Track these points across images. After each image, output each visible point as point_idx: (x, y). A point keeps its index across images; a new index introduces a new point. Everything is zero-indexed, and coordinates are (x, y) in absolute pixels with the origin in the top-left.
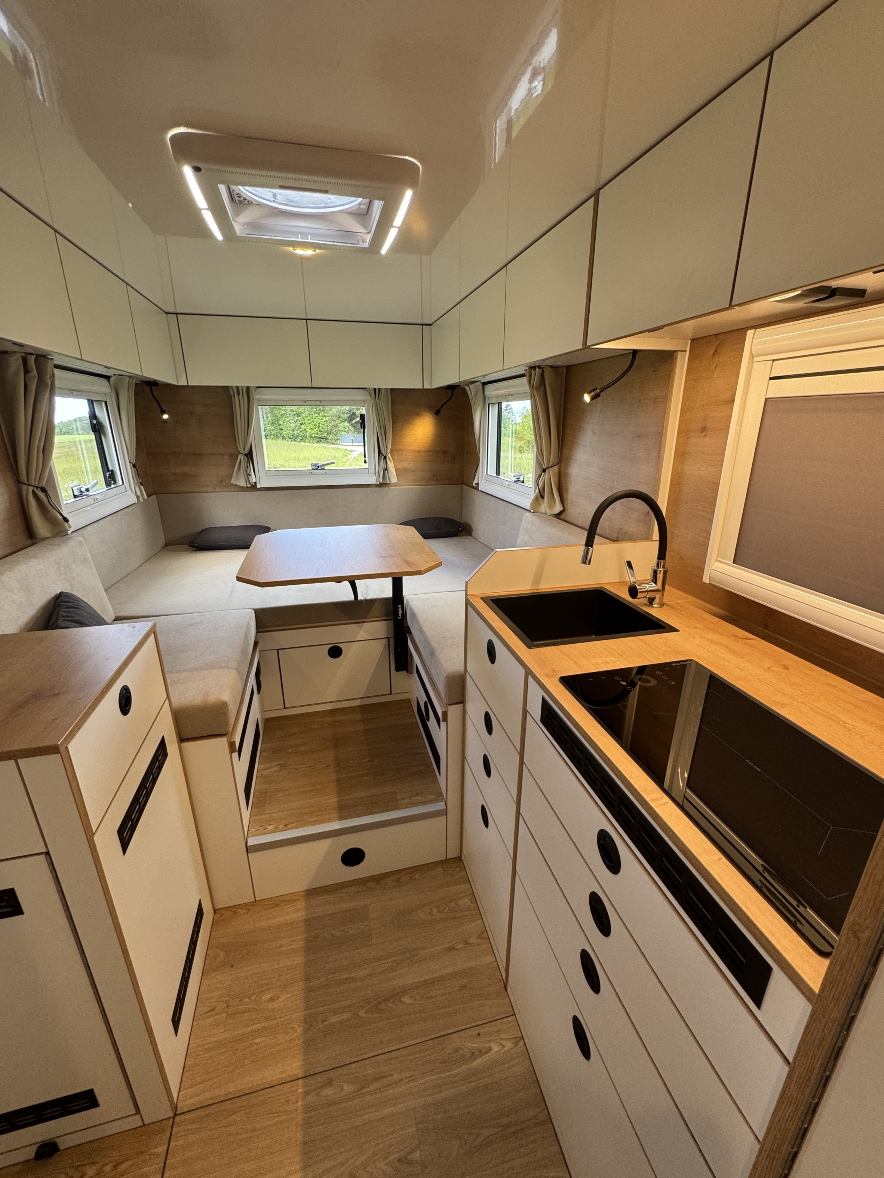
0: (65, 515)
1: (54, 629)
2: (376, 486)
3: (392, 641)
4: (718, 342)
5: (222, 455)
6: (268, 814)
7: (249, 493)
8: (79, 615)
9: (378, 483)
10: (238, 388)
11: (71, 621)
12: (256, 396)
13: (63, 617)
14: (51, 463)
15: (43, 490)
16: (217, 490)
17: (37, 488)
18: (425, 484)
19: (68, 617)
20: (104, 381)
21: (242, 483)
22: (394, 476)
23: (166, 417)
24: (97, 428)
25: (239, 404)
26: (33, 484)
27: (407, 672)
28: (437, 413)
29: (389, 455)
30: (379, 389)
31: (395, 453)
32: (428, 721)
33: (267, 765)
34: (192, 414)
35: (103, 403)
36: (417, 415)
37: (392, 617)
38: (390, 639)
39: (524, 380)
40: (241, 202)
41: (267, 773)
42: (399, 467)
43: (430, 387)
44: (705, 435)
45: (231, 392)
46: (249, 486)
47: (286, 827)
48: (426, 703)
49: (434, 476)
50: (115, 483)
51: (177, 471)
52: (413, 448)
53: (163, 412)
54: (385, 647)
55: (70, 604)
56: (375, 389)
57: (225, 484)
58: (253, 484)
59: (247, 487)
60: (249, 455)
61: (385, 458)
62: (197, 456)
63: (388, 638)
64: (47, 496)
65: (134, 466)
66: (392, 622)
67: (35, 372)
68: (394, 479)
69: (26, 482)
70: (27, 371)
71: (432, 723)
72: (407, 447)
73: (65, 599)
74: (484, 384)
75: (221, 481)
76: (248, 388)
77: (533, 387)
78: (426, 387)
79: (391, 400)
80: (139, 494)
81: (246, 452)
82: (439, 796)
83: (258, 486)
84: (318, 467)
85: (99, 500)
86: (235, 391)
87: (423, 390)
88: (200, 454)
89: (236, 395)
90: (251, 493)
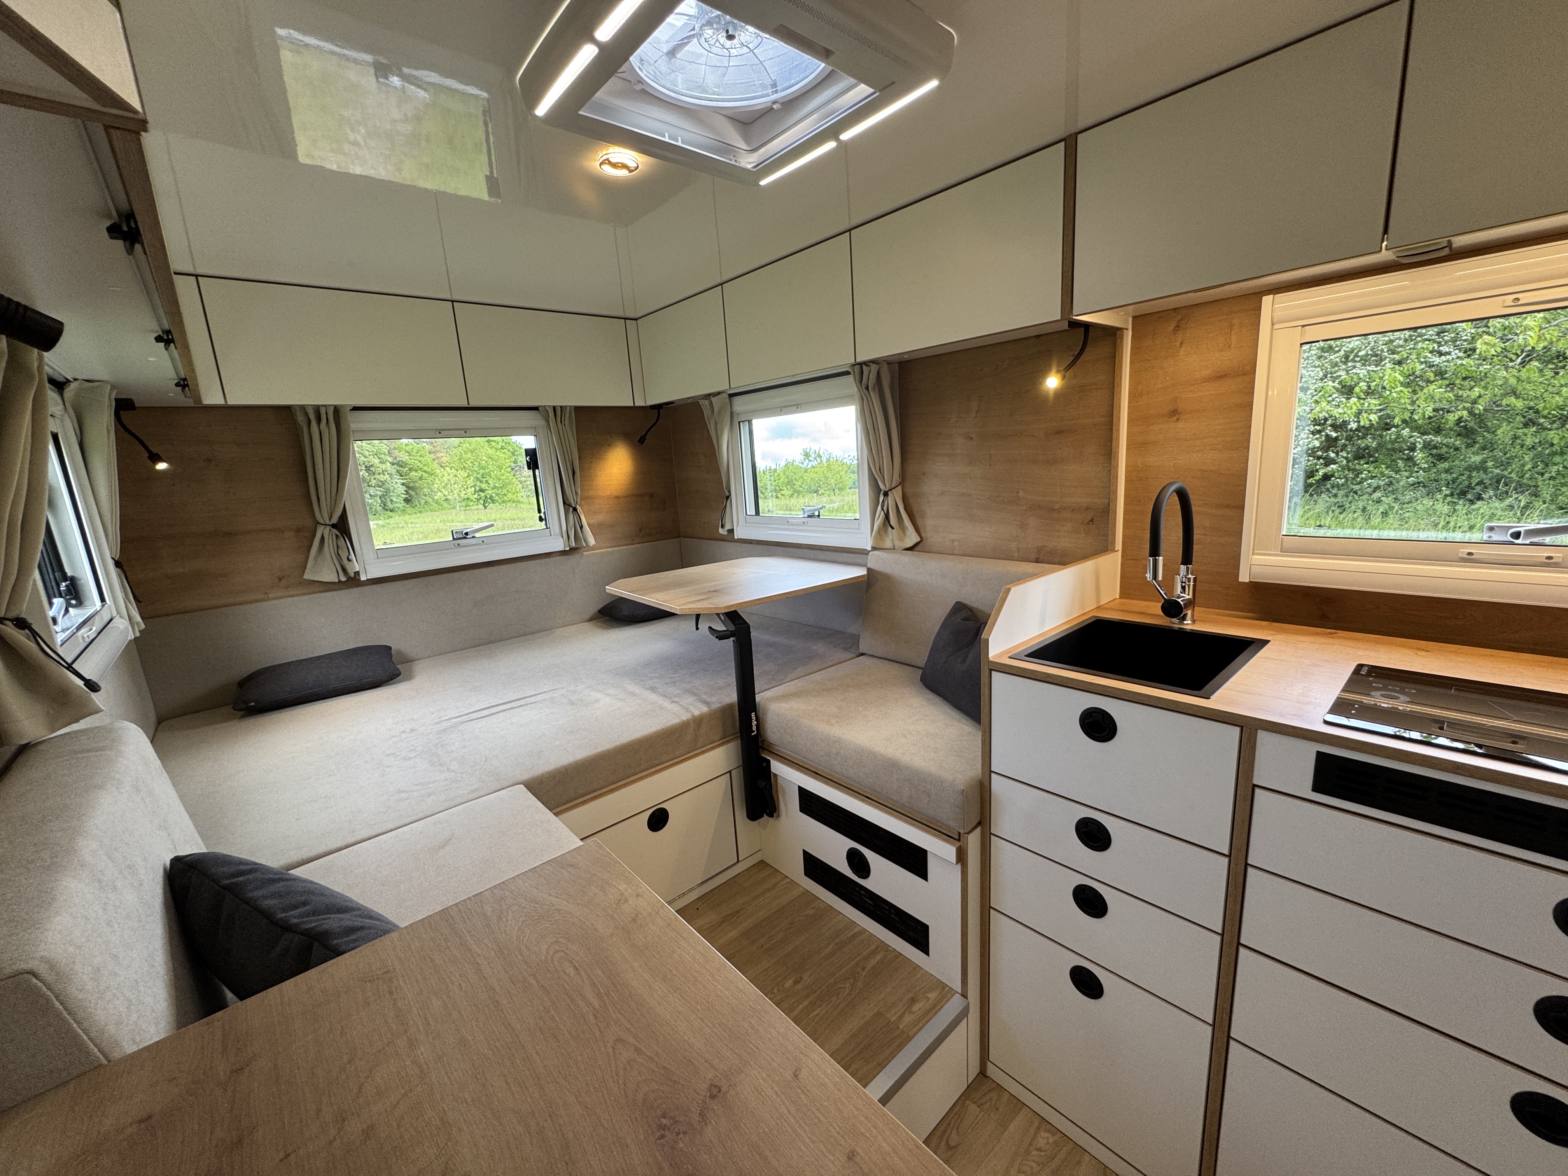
2: (563, 553)
4: (1180, 317)
5: (281, 531)
7: (342, 592)
9: (568, 549)
10: (317, 409)
12: (355, 422)
15: (21, 624)
16: (270, 596)
18: (630, 542)
21: (329, 575)
22: (590, 535)
23: (162, 466)
25: (320, 437)
28: (642, 440)
29: (580, 503)
30: (561, 408)
31: (584, 502)
36: (609, 445)
37: (741, 735)
39: (850, 379)
42: (592, 521)
43: (642, 404)
44: (1178, 420)
45: (300, 418)
46: (343, 579)
48: (851, 852)
49: (641, 530)
52: (609, 493)
53: (157, 458)
56: (555, 408)
57: (292, 582)
58: (352, 575)
59: (340, 581)
60: (342, 527)
61: (575, 510)
62: (223, 537)
63: (730, 772)
65: (119, 566)
66: (738, 742)
68: (592, 541)
72: (600, 493)
74: (731, 396)
75: (282, 578)
76: (337, 410)
77: (867, 388)
78: (639, 403)
79: (577, 422)
80: (134, 619)
81: (335, 520)
83: (363, 578)
84: (467, 534)
86: (312, 417)
87: (634, 408)
88: (230, 534)
89: (314, 423)
90: (347, 591)
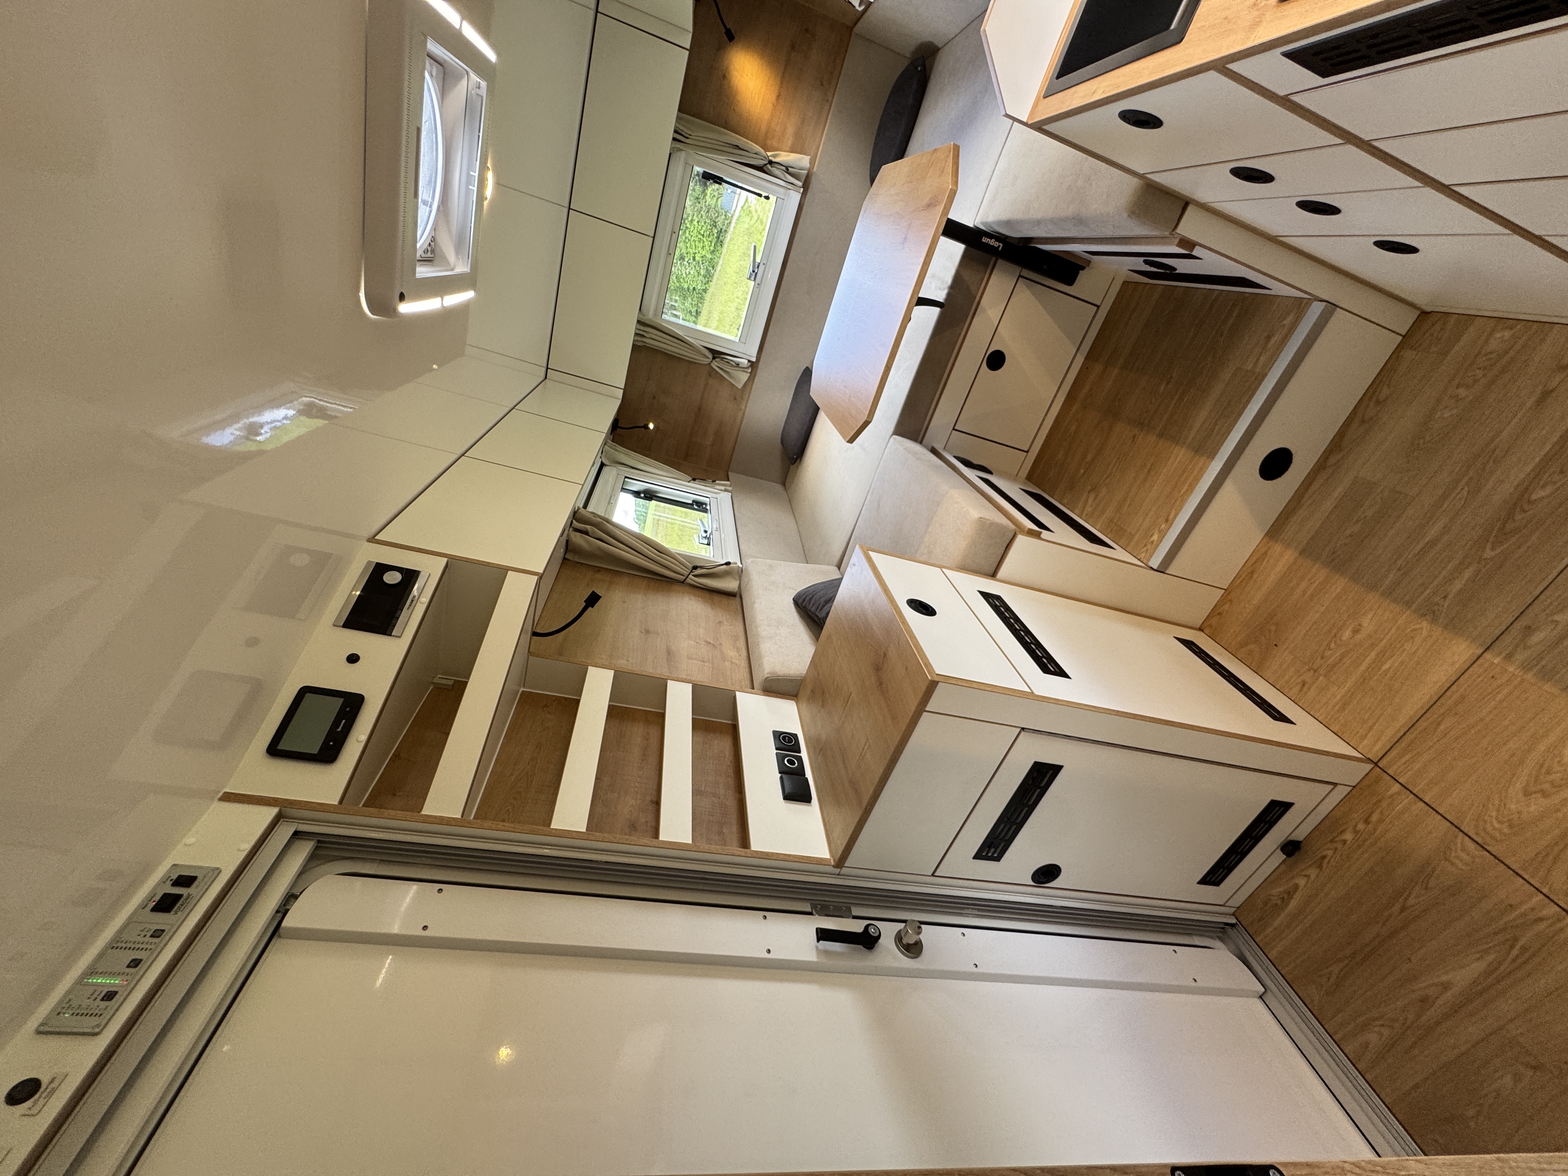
0: (724, 562)
1: (824, 623)
2: (804, 195)
3: (1026, 273)
5: (706, 385)
6: (1137, 531)
7: (758, 374)
8: (821, 598)
9: (802, 189)
10: (636, 334)
11: (823, 606)
12: (650, 316)
13: (817, 610)
14: (673, 551)
15: (695, 568)
16: (743, 408)
17: (691, 572)
19: (818, 607)
20: (605, 469)
21: (744, 377)
22: (800, 159)
23: (651, 426)
24: (649, 495)
25: (654, 340)
26: (686, 573)
27: (1083, 268)
28: (731, 37)
29: (769, 154)
30: (676, 131)
31: (769, 142)
32: (1176, 269)
33: (1080, 504)
34: (654, 398)
35: (626, 480)
36: (724, 77)
37: (994, 258)
38: (1022, 274)
40: (433, 251)
41: (1090, 509)
42: (790, 143)
43: (690, 37)
45: (640, 344)
46: (749, 370)
47: (1169, 522)
48: (1146, 262)
49: (822, 85)
50: (706, 504)
51: (711, 439)
52: (770, 106)
53: (646, 427)
54: (1028, 287)
55: (807, 599)
56: (674, 139)
57: (740, 395)
58: (749, 364)
59: (750, 373)
60: (716, 354)
61: (771, 162)
62: (700, 413)
63: (1020, 276)
64: (702, 567)
65: (694, 480)
66: (1000, 261)
67: (588, 527)
68: (805, 161)
69: (685, 578)
70: (586, 533)
71: (1183, 266)
72: (767, 116)
73: (801, 600)
75: (735, 399)
76: (639, 322)
78: (688, 43)
79: (694, 116)
80: (723, 488)
81: (710, 356)
82: (1300, 305)
83: (754, 360)
84: (753, 271)
85: (718, 527)
86: (640, 339)
87: (691, 51)
88: (700, 409)
89: (644, 340)
90: (759, 371)
